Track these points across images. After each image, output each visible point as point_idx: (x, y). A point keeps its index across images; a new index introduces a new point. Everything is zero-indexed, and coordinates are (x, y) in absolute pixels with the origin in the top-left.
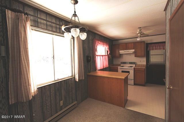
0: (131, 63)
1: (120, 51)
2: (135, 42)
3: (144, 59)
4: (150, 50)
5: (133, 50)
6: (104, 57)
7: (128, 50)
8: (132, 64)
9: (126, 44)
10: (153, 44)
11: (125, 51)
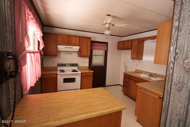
0: (72, 65)
1: (59, 46)
2: (81, 37)
3: (87, 60)
4: (93, 49)
5: (78, 47)
6: (35, 54)
7: (71, 47)
8: (74, 66)
9: (69, 36)
10: (97, 43)
11: (67, 46)
